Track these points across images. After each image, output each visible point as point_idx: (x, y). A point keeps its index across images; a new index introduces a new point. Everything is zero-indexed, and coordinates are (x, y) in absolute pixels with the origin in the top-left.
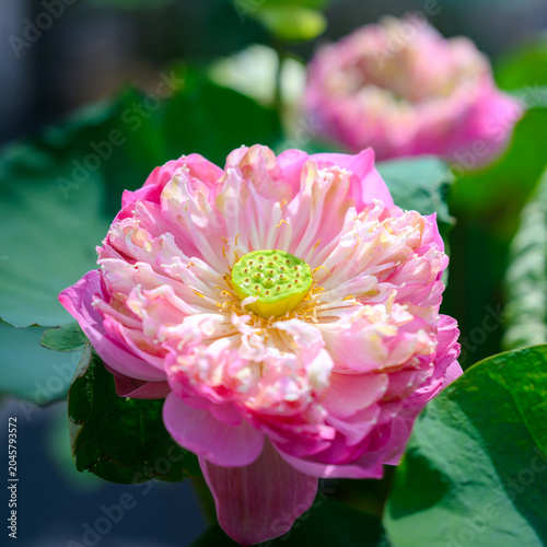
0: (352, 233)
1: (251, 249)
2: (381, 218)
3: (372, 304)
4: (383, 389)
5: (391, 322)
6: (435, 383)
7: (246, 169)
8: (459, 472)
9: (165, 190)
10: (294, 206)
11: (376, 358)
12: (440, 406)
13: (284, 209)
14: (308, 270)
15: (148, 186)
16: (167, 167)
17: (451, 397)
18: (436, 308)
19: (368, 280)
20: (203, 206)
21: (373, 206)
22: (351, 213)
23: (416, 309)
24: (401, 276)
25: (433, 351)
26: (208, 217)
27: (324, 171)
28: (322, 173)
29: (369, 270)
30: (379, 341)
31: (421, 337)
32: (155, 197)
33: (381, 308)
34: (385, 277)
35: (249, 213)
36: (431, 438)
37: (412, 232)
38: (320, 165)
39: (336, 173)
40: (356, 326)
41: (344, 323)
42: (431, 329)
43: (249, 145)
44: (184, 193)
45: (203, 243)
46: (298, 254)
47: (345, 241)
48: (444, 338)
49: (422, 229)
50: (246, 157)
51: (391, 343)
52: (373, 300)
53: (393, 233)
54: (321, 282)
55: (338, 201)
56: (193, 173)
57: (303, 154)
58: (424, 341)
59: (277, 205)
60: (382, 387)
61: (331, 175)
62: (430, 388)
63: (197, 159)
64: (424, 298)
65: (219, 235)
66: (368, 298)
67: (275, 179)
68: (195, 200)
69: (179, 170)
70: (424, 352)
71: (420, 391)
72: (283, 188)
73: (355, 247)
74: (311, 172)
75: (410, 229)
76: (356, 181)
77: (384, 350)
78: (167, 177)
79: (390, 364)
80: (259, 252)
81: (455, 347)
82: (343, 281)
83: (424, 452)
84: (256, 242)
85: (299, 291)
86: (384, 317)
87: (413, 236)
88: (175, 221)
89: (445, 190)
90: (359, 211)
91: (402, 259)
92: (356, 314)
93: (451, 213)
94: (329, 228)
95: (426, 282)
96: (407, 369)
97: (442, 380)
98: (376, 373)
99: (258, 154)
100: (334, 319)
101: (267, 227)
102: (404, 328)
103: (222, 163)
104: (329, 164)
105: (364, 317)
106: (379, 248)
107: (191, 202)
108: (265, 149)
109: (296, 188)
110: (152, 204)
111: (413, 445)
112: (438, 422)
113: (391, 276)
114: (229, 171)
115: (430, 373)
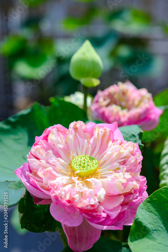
0: (111, 149)
1: (77, 155)
2: (120, 144)
3: (118, 172)
4: (123, 200)
5: (125, 178)
6: (139, 198)
7: (76, 129)
8: (152, 226)
9: (49, 136)
10: (92, 141)
11: (120, 190)
12: (145, 205)
13: (88, 142)
14: (97, 161)
15: (44, 135)
16: (50, 128)
17: (148, 202)
18: (139, 173)
19: (116, 164)
20: (62, 141)
21: (118, 140)
22: (110, 143)
23: (132, 174)
24: (127, 163)
25: (138, 188)
26: (63, 145)
27: (101, 129)
28: (100, 130)
29: (117, 161)
30: (121, 184)
31: (135, 183)
32: (46, 138)
33: (121, 173)
34: (122, 163)
35: (77, 144)
36: (142, 215)
37: (130, 149)
38: (100, 127)
39: (105, 130)
40: (113, 180)
41: (109, 179)
42: (138, 180)
43: (76, 121)
44: (55, 137)
45: (62, 153)
46: (93, 156)
47: (109, 152)
48: (142, 183)
49: (134, 148)
50: (75, 125)
51: (125, 185)
52: (118, 171)
53: (125, 149)
54: (101, 165)
55: (106, 139)
56: (58, 130)
57: (94, 124)
58: (135, 185)
59: (86, 140)
60: (122, 199)
61: (104, 130)
62: (138, 200)
63: (59, 126)
64: (135, 170)
65: (67, 150)
66: (117, 170)
67: (85, 132)
68: (59, 139)
69: (54, 129)
70: (136, 188)
71: (134, 201)
72: (88, 135)
73: (112, 154)
74: (97, 129)
75: (130, 147)
76: (112, 132)
77: (122, 188)
78: (50, 132)
79: (124, 192)
80: (80, 156)
81: (145, 186)
82: (108, 165)
83: (140, 220)
84: (79, 153)
85: (94, 168)
86: (122, 176)
87: (131, 150)
88: (53, 146)
89: (140, 135)
90: (113, 142)
91: (127, 157)
92: (113, 176)
93: (142, 143)
94: (103, 147)
95: (135, 165)
96: (130, 193)
97: (141, 197)
98: (120, 195)
99: (79, 124)
100: (106, 177)
101: (83, 148)
102: (129, 180)
103: (68, 127)
104: (103, 127)
105: (115, 177)
106: (120, 154)
107: (58, 140)
108: (82, 122)
109: (92, 135)
110: (45, 141)
111: (137, 218)
112: (144, 210)
113: (124, 163)
114: (70, 129)
115: (137, 195)
